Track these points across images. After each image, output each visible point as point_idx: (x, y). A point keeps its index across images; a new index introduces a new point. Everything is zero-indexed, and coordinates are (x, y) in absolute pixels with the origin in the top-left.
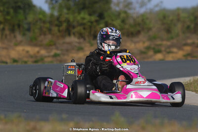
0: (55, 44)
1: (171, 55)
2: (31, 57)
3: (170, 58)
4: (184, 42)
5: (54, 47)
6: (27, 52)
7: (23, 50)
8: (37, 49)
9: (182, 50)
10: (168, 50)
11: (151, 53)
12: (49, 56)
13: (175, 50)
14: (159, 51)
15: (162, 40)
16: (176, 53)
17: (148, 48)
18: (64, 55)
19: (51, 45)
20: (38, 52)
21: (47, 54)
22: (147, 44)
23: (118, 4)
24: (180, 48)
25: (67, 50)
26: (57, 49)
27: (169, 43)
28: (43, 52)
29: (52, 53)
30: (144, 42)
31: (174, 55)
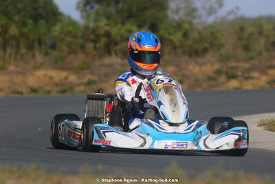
0: (89, 68)
1: (250, 82)
2: (56, 85)
3: (249, 85)
4: (268, 64)
5: (88, 71)
6: (51, 78)
7: (45, 76)
8: (64, 74)
9: (266, 74)
10: (246, 75)
11: (222, 79)
12: (80, 84)
13: (256, 74)
14: (234, 77)
15: (238, 61)
16: (258, 79)
17: (219, 72)
18: (101, 82)
19: (83, 69)
20: (66, 78)
21: (78, 81)
22: (217, 66)
23: (177, 11)
24: (263, 72)
25: (106, 76)
26: (92, 73)
27: (247, 65)
28: (73, 78)
29: (86, 80)
30: (213, 64)
31: (254, 82)
